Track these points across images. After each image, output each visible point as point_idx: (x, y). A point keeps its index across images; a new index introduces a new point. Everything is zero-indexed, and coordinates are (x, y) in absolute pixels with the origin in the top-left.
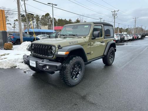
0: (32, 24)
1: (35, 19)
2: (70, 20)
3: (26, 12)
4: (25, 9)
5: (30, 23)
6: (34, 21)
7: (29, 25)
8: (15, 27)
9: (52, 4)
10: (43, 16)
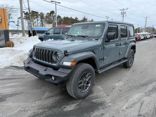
0: (36, 22)
1: (39, 17)
2: (76, 18)
3: (29, 10)
4: (29, 7)
5: (34, 21)
6: (38, 19)
7: (33, 23)
8: (19, 25)
9: (56, 2)
10: (48, 13)
